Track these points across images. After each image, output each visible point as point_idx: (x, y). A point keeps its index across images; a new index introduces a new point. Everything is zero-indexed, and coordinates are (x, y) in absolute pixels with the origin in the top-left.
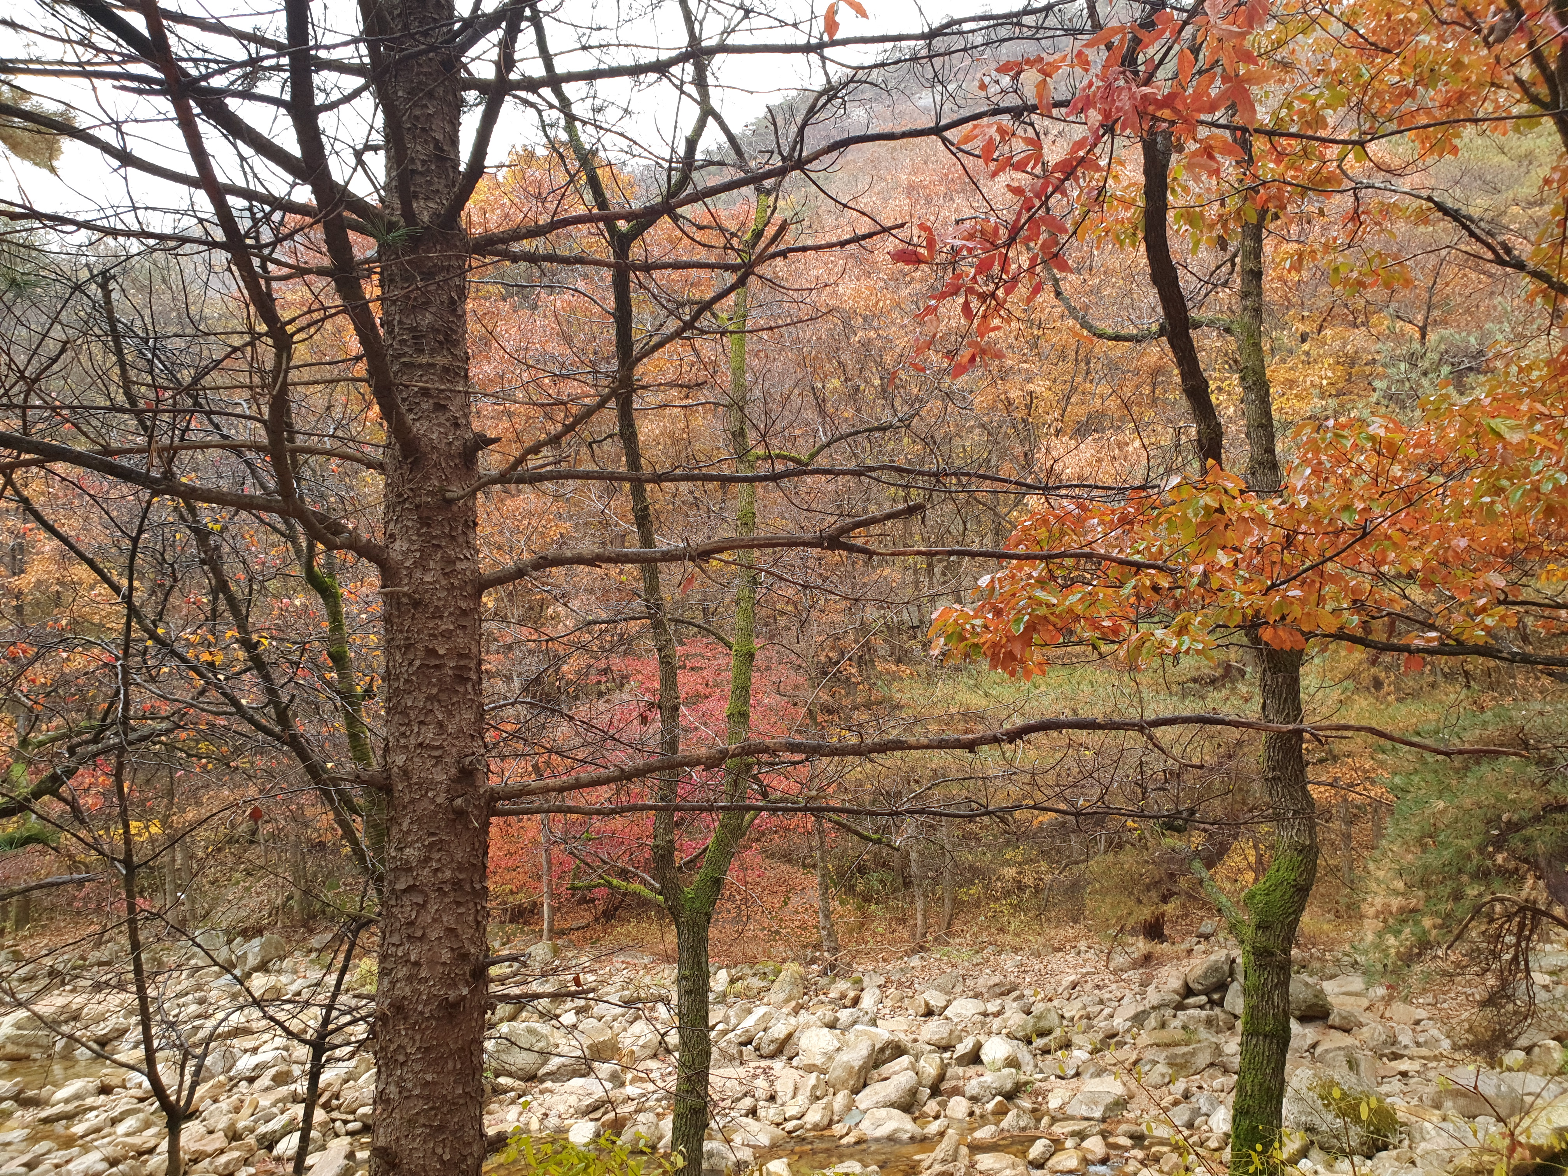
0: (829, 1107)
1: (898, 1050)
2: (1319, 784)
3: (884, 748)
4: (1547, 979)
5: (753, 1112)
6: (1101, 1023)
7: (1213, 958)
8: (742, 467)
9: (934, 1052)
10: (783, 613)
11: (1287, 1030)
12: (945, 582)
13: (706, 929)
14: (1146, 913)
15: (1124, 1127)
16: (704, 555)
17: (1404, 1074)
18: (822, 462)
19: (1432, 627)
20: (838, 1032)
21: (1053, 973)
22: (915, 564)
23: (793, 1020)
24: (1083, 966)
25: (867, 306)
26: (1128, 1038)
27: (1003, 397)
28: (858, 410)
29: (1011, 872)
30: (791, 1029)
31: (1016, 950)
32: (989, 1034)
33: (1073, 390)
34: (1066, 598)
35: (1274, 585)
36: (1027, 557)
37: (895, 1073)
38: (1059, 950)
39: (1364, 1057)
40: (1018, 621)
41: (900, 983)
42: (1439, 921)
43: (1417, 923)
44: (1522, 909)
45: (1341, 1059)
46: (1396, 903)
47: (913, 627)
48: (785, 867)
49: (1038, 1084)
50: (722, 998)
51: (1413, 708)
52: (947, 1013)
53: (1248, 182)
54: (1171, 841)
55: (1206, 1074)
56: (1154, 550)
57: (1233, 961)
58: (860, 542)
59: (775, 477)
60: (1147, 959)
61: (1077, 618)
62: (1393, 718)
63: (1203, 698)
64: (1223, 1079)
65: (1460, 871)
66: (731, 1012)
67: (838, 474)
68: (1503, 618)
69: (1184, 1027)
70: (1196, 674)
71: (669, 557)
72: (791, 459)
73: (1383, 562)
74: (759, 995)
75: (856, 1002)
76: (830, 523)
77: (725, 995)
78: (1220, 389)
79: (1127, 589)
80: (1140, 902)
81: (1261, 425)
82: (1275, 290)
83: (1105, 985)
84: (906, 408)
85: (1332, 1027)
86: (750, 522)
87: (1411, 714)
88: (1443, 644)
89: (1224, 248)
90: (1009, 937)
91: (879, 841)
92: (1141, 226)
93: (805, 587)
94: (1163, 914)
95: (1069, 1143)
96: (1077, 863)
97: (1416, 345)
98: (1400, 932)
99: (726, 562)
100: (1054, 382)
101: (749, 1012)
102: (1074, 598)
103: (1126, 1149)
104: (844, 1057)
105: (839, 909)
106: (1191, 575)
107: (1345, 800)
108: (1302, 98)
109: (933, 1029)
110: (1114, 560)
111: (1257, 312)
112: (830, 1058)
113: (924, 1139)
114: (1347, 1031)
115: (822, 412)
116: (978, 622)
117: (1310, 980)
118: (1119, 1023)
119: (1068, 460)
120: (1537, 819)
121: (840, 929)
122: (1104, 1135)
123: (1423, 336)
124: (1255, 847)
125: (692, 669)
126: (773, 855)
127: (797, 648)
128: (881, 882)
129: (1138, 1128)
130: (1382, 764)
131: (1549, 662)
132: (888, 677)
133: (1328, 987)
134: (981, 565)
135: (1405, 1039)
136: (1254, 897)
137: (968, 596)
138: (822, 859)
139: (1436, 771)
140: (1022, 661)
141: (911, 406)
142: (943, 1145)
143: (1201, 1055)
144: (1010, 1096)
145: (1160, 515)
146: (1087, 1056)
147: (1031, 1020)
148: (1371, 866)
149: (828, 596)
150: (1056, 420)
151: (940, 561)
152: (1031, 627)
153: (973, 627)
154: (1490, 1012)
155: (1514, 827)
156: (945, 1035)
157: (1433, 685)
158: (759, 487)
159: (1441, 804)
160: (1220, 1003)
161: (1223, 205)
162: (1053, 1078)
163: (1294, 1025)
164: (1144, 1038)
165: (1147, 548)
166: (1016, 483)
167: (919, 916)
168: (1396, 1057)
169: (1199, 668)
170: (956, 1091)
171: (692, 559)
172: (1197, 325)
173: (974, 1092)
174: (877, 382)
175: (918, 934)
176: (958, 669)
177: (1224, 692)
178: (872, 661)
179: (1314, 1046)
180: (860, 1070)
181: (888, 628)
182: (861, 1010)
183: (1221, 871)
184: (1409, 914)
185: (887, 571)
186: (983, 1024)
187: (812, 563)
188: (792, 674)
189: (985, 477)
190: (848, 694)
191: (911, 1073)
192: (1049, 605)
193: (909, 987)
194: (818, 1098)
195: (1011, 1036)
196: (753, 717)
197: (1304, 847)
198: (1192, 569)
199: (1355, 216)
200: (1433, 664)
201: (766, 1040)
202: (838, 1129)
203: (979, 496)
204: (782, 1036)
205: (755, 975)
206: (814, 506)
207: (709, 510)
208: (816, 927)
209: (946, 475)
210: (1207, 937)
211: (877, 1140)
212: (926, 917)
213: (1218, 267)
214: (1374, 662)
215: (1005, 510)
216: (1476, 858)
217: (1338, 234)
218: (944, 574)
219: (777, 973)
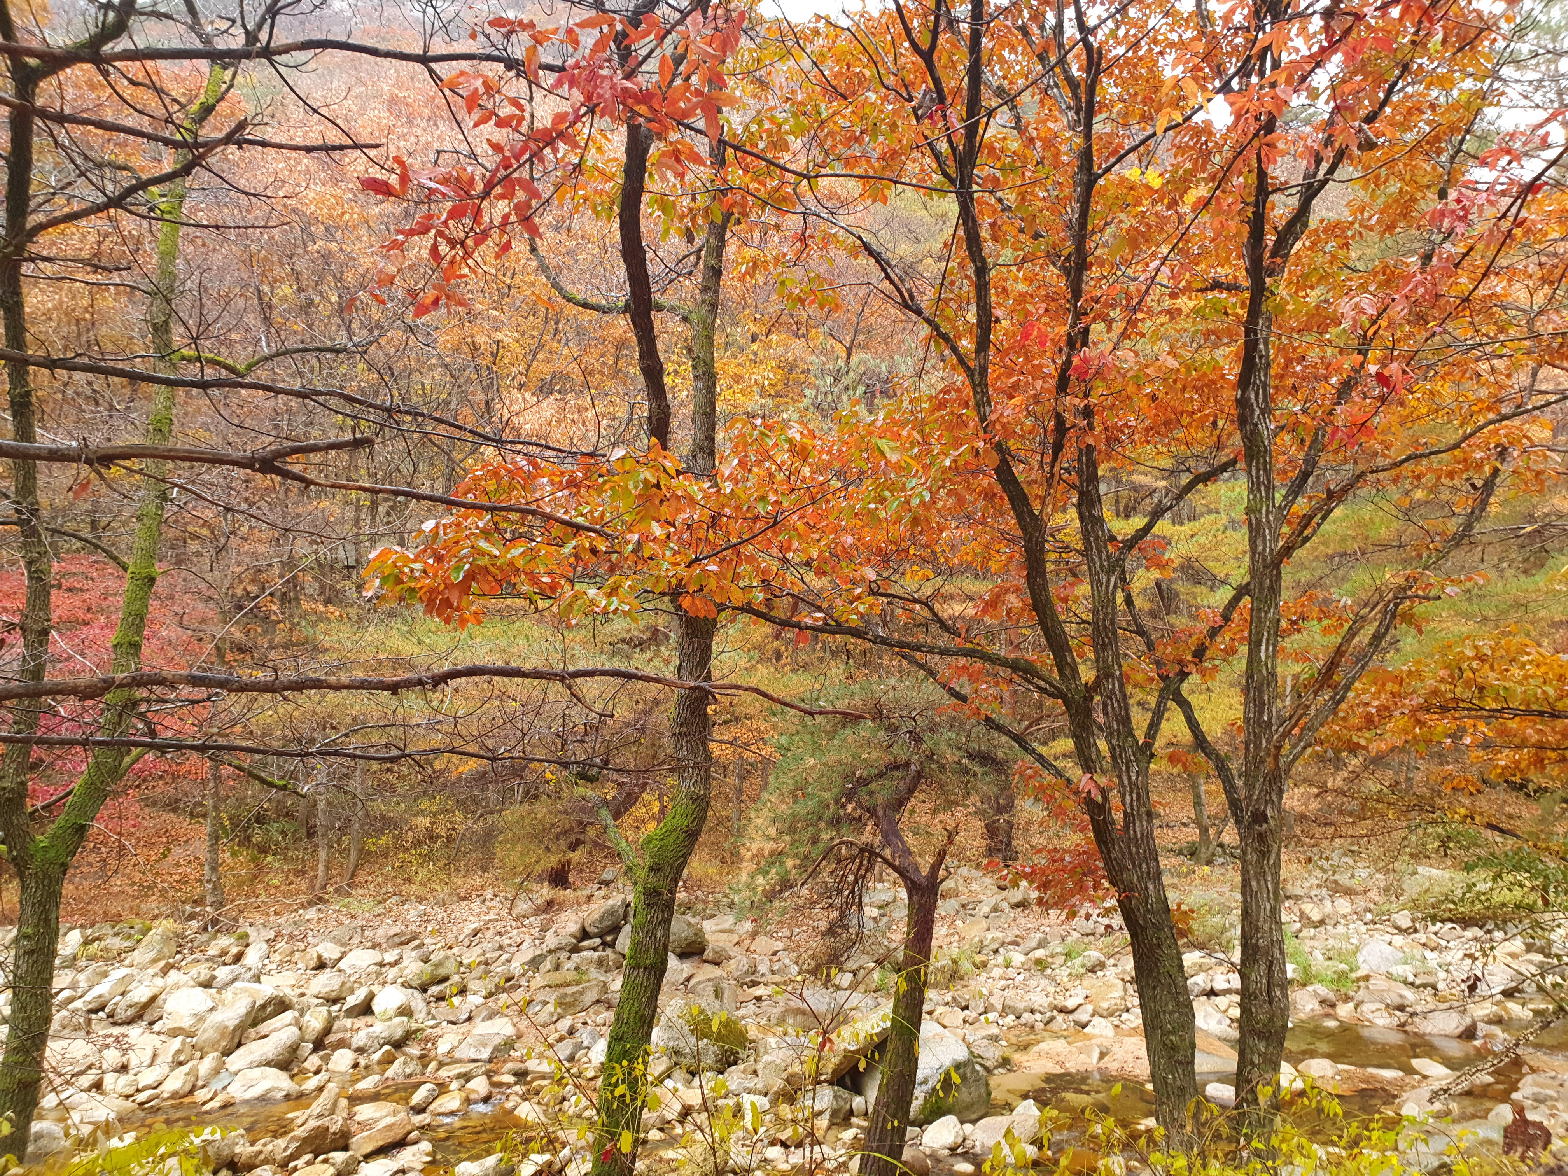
0: (194, 1073)
1: (281, 1005)
2: (721, 742)
3: (300, 686)
4: (875, 912)
5: (98, 1086)
6: (498, 969)
7: (610, 902)
8: (161, 365)
9: (322, 1005)
10: (195, 537)
11: (664, 962)
12: (388, 523)
13: (59, 882)
14: (553, 861)
15: (509, 1066)
16: (107, 459)
17: (759, 999)
18: (262, 375)
19: (820, 609)
20: (214, 991)
21: (456, 922)
22: (358, 500)
23: (159, 982)
24: (487, 914)
25: (331, 217)
26: (522, 981)
27: (469, 340)
28: (310, 326)
29: (424, 822)
30: (156, 991)
31: (420, 900)
32: (384, 983)
33: (540, 346)
34: (508, 551)
35: (697, 559)
36: (473, 507)
37: (275, 1030)
38: (465, 898)
39: (728, 986)
40: (458, 569)
41: (292, 937)
42: (798, 862)
43: (782, 864)
44: (862, 850)
45: (710, 988)
46: (768, 847)
47: (348, 567)
48: (169, 817)
49: (429, 1031)
50: (72, 962)
51: (802, 678)
52: (341, 965)
53: (718, 184)
54: (584, 790)
55: (591, 1010)
56: (596, 514)
57: (628, 905)
58: (297, 469)
59: (204, 385)
60: (550, 904)
61: (517, 572)
62: (786, 686)
63: (629, 658)
64: (606, 1014)
65: (819, 819)
66: (82, 977)
67: (279, 393)
68: (871, 606)
69: (577, 969)
70: (624, 635)
71: (56, 456)
72: (226, 367)
73: (789, 549)
74: (119, 957)
75: (238, 958)
76: (264, 444)
77: (75, 958)
78: (676, 372)
79: (568, 549)
80: (548, 849)
81: (705, 413)
82: (735, 289)
83: (507, 932)
84: (365, 332)
85: (706, 961)
86: (166, 430)
87: (800, 683)
88: (827, 624)
89: (691, 240)
90: (415, 887)
91: (284, 788)
92: (618, 201)
93: (228, 510)
94: (569, 862)
95: (454, 1085)
96: (492, 813)
97: (841, 363)
98: (768, 872)
99: (132, 471)
100: (523, 334)
101: (105, 975)
102: (516, 552)
103: (509, 1086)
104: (217, 1018)
105: (230, 861)
106: (628, 542)
107: (741, 757)
108: (772, 120)
109: (325, 982)
110: (557, 520)
111: (713, 307)
112: (200, 1019)
113: (301, 1095)
114: (718, 964)
115: (267, 320)
116: (417, 566)
117: (693, 921)
118: (516, 967)
119: (528, 415)
120: (880, 775)
121: (228, 882)
122: (489, 1074)
123: (849, 355)
124: (660, 798)
125: (70, 590)
126: (155, 803)
127: (209, 577)
128: (282, 832)
129: (522, 1065)
130: (774, 726)
131: (902, 645)
132: (314, 618)
133: (708, 926)
134: (429, 510)
135: (763, 968)
136: (650, 842)
137: (411, 540)
138: (216, 808)
139: (812, 734)
140: (458, 609)
141: (371, 331)
142: (321, 1100)
143: (589, 993)
144: (398, 1045)
145: (605, 482)
146: (482, 1000)
147: (428, 968)
148: (753, 814)
149: (254, 522)
150: (521, 373)
151: (386, 500)
152: (471, 576)
153: (412, 571)
154: (830, 941)
155: (864, 782)
156: (336, 987)
157: (821, 660)
158: (181, 392)
159: (812, 761)
160: (612, 945)
161: (694, 199)
162: (444, 1024)
163: (673, 962)
164: (539, 980)
165: (591, 512)
166: (471, 431)
167: (321, 867)
168: (754, 984)
169: (629, 631)
170: (342, 1044)
171: (89, 462)
172: (660, 309)
173: (361, 1044)
174: (334, 299)
175: (318, 886)
176: (392, 615)
177: (649, 654)
178: (297, 599)
179: (688, 979)
180: (234, 1030)
181: (320, 565)
182: (243, 966)
183: (627, 820)
184: (777, 857)
185: (325, 504)
186: (379, 974)
187: (238, 484)
188: (200, 606)
189: (440, 421)
190: (265, 632)
191: (295, 1029)
192: (493, 557)
193: (302, 941)
194: (181, 1064)
195: (406, 985)
196: (145, 650)
197: (698, 796)
198: (629, 536)
199: (802, 238)
200: (824, 643)
201: (122, 1004)
202: (201, 1095)
203: (435, 439)
204: (144, 1000)
205: (117, 934)
206: (248, 423)
207: (112, 407)
208: (200, 881)
209: (400, 411)
210: (607, 883)
211: (246, 1102)
212: (327, 868)
213: (685, 257)
214: (777, 637)
215: (461, 456)
216: (833, 806)
217: (789, 251)
218: (388, 514)
219: (145, 932)
